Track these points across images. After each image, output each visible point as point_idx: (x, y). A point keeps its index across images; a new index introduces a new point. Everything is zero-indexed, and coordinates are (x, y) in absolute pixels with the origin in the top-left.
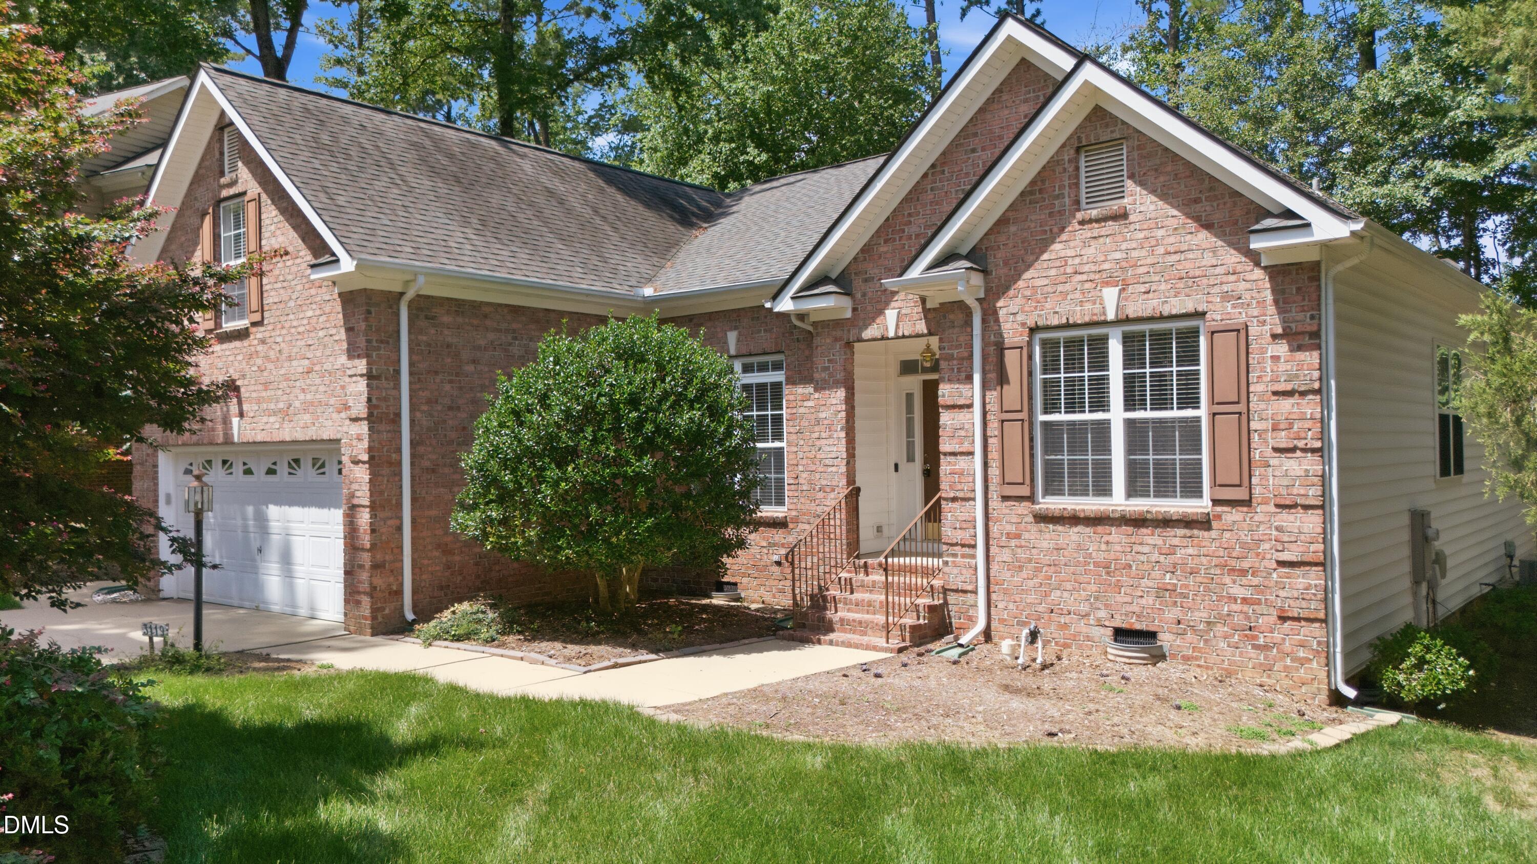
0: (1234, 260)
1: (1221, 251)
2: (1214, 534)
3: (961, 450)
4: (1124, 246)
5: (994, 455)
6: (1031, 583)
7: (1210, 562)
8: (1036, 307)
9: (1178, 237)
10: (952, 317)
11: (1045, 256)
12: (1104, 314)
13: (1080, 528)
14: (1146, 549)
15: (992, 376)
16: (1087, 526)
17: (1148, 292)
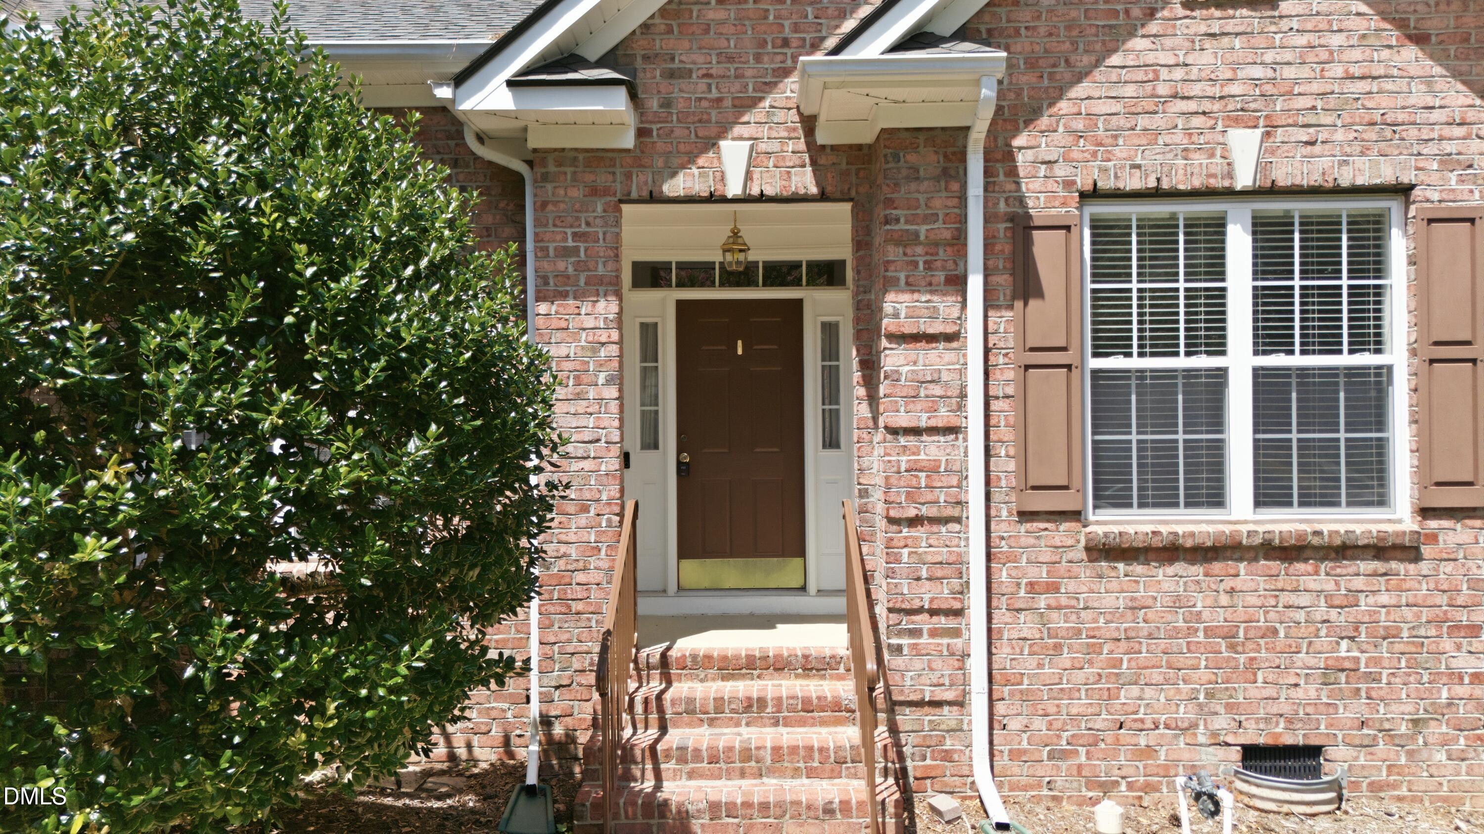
0: (1462, 100)
1: (1440, 84)
2: (1424, 567)
3: (933, 423)
4: (1269, 57)
5: (1003, 432)
6: (1079, 676)
7: (1418, 616)
8: (1094, 154)
9: (1368, 51)
10: (912, 158)
11: (1115, 59)
12: (1230, 175)
13: (1179, 567)
14: (1304, 600)
15: (1003, 280)
16: (1193, 562)
17: (1312, 143)
